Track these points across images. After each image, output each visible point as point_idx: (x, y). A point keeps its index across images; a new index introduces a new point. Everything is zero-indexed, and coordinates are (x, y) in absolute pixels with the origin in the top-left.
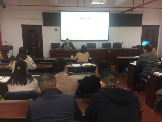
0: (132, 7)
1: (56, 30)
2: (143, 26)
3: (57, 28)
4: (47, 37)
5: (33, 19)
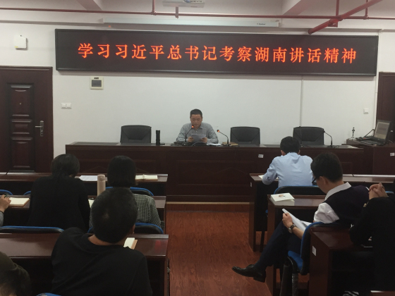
0: (334, 14)
2: (380, 73)
3: (101, 78)
4: (69, 105)
5: (26, 49)
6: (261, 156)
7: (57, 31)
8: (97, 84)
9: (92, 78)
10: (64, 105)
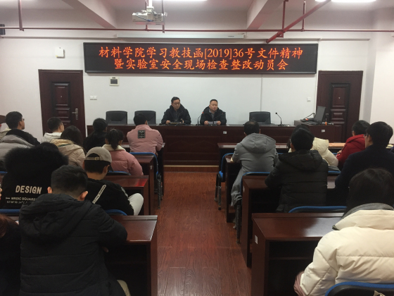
2: (320, 72)
3: (117, 78)
4: (95, 97)
5: (64, 57)
6: (225, 133)
7: (85, 44)
8: (114, 82)
9: (111, 77)
10: (92, 97)
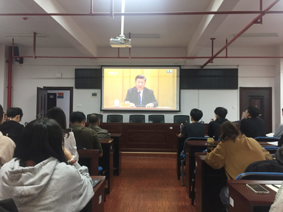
1: (94, 95)
2: (240, 88)
3: (96, 92)
4: (81, 105)
6: (171, 128)
7: (76, 70)
9: (92, 91)
